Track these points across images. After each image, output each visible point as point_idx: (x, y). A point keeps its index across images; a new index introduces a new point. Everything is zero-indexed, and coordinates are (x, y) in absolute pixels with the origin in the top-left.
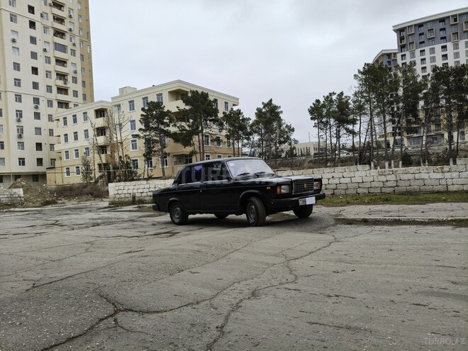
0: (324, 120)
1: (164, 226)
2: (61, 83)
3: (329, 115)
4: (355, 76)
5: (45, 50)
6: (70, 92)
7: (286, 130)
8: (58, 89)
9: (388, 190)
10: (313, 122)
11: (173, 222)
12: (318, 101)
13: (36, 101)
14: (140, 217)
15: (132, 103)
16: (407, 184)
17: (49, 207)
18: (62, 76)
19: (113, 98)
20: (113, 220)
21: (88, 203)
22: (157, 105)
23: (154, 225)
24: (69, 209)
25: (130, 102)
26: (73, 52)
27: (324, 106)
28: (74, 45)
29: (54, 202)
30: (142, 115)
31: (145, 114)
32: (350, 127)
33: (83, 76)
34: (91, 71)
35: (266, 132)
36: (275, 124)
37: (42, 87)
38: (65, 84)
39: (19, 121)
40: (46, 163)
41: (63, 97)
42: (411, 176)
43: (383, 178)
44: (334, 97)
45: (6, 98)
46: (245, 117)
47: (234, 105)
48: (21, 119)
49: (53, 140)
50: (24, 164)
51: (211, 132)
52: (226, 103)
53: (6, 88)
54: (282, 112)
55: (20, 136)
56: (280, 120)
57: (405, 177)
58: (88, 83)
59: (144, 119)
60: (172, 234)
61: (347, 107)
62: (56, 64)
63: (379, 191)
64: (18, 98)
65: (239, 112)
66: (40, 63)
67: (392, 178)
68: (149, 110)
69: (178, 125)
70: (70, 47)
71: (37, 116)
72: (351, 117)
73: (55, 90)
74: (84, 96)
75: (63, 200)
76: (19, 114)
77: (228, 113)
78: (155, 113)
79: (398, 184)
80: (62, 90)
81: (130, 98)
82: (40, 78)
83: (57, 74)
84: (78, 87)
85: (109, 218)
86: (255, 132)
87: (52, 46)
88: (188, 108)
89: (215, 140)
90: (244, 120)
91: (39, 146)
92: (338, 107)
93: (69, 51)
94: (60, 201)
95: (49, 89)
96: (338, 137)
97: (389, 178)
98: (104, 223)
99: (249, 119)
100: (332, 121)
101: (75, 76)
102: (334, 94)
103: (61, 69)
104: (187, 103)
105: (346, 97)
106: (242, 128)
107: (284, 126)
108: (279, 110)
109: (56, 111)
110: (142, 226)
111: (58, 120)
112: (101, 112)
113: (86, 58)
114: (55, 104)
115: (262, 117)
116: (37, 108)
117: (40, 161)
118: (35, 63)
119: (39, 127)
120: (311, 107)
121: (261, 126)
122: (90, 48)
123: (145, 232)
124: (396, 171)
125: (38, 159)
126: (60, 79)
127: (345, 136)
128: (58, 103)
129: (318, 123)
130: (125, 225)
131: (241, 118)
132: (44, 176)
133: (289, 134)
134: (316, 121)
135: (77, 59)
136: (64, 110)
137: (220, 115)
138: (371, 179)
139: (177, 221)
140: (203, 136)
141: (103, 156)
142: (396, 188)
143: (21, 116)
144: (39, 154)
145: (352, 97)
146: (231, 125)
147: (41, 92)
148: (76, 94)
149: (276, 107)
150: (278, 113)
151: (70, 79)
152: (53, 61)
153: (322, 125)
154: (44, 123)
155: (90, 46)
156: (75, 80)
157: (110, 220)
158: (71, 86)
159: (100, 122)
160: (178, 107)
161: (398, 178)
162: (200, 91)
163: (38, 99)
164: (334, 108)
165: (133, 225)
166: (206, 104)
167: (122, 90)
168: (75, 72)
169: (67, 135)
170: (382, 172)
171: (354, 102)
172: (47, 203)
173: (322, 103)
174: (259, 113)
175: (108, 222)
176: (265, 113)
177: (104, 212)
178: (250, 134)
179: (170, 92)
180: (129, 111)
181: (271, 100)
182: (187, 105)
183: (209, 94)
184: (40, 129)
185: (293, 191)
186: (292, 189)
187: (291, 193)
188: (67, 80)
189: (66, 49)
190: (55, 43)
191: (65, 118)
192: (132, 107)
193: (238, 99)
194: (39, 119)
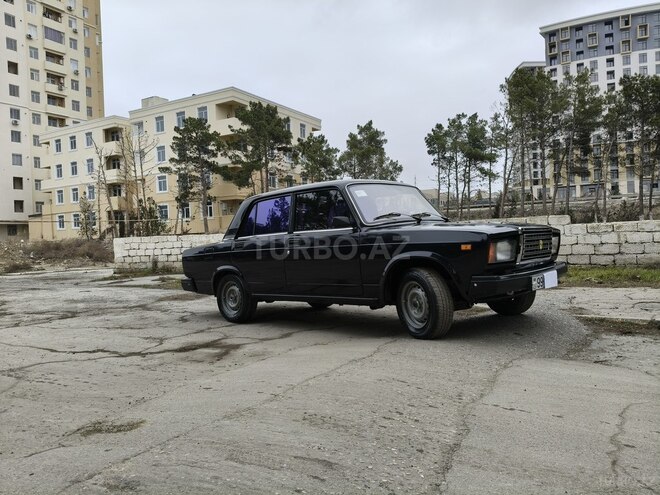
0: (447, 155)
1: (204, 325)
2: (53, 89)
3: (454, 148)
4: (502, 86)
5: (29, 37)
6: (68, 102)
7: (391, 168)
8: (49, 97)
9: (603, 260)
10: (432, 158)
11: (222, 315)
12: (439, 126)
13: (15, 113)
14: (161, 300)
15: (160, 119)
16: (640, 249)
17: (16, 276)
18: (55, 78)
19: (131, 113)
20: (108, 305)
21: (81, 271)
22: (200, 124)
23: (183, 320)
24: (45, 279)
25: (157, 119)
26: (74, 43)
27: (447, 134)
28: (75, 32)
29: (27, 268)
30: (175, 138)
31: (179, 136)
32: (486, 166)
33: (88, 80)
34: (100, 73)
35: (362, 171)
36: (374, 159)
37: (25, 93)
38: (61, 89)
40: (29, 208)
41: (56, 110)
42: (646, 237)
43: (595, 239)
44: (464, 121)
46: (331, 147)
47: (314, 130)
49: (39, 174)
51: (279, 167)
52: (302, 126)
54: (386, 141)
56: (382, 153)
57: (636, 237)
58: (95, 91)
59: (177, 145)
60: (223, 350)
61: (483, 136)
62: (47, 60)
63: (587, 261)
65: (322, 140)
66: (21, 57)
67: (612, 238)
68: (187, 130)
69: (230, 154)
70: (69, 35)
71: (16, 136)
72: (488, 151)
73: (44, 98)
74: (89, 109)
75: (43, 265)
77: (305, 140)
78: (194, 135)
79: (623, 250)
80: (54, 99)
81: (158, 112)
82: (21, 79)
83: (49, 75)
84: (80, 95)
85: (103, 300)
86: (345, 170)
87: (40, 32)
88: (245, 128)
89: (286, 180)
90: (329, 151)
91: (18, 182)
92: (469, 135)
93: (67, 41)
94: (37, 266)
95: (35, 96)
96: (467, 180)
97: (605, 238)
98: (88, 312)
99: (337, 150)
100: (460, 157)
101: (75, 78)
102: (464, 116)
103: (54, 67)
104: (244, 119)
105: (481, 121)
106: (326, 163)
107: (388, 162)
108: (383, 138)
109: (45, 130)
110: (159, 323)
111: (48, 143)
112: (113, 133)
113: (93, 53)
114: (44, 119)
115: (356, 147)
116: (15, 124)
117: (19, 205)
118: (13, 57)
119: (18, 153)
120: (429, 135)
121: (354, 161)
122: (100, 39)
123: (161, 341)
124: (619, 227)
125: (16, 202)
126: (53, 82)
127: (478, 179)
128: (50, 118)
129: (439, 160)
130: (126, 318)
131: (324, 149)
132: (25, 226)
133: (394, 175)
134: (436, 156)
135: (80, 54)
136: (58, 128)
137: (294, 142)
138: (573, 240)
139: (232, 314)
140: (267, 171)
141: (114, 200)
142: (618, 256)
144: (19, 195)
145: (490, 121)
146: (311, 158)
147: (23, 101)
148: (76, 105)
149: (377, 133)
150: (381, 142)
151: (67, 82)
152: (42, 54)
153: (444, 162)
154: (25, 147)
155: (100, 35)
156: (75, 85)
157: (102, 305)
158: (69, 93)
159: (112, 148)
160: (230, 127)
161: (623, 239)
162: (265, 105)
163: (18, 111)
164: (464, 137)
165: (142, 318)
166: (273, 124)
167: (145, 101)
168: (76, 73)
169: (60, 166)
170: (593, 228)
171: (493, 130)
172: (15, 269)
173: (446, 128)
174: (353, 142)
175: (96, 309)
176: (360, 142)
177: (100, 286)
178: (337, 173)
179: (218, 105)
180: (156, 132)
181: (371, 122)
182: (244, 123)
183: (278, 110)
184: (21, 156)
185: (520, 256)
186: (518, 252)
187: (515, 261)
188: (62, 84)
189: (62, 37)
190: (46, 28)
191: (58, 141)
192: (160, 126)
193: (320, 121)
194: (19, 141)
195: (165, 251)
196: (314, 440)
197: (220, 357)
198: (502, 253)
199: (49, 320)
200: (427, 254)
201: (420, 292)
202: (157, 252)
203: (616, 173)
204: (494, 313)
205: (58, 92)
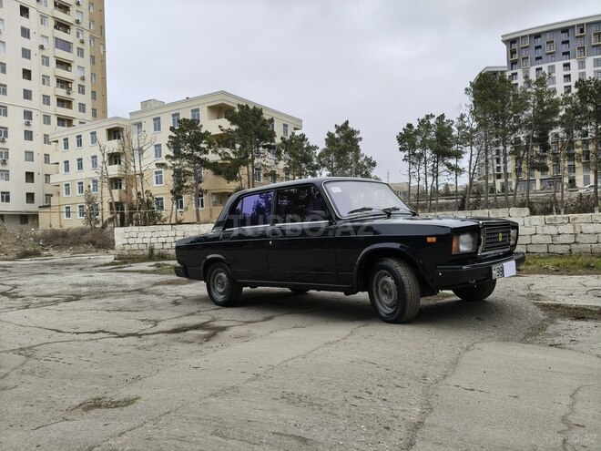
0: (417, 151)
1: (194, 308)
2: (62, 93)
3: (423, 146)
4: (467, 89)
5: (42, 47)
6: (75, 105)
7: (365, 164)
8: (58, 100)
9: (559, 249)
10: (403, 154)
11: (211, 298)
12: (410, 126)
13: (28, 115)
14: (156, 284)
15: (157, 120)
16: (594, 239)
17: (27, 261)
18: (64, 83)
19: (131, 114)
20: (109, 289)
21: (85, 257)
22: (193, 124)
23: (176, 303)
24: (53, 265)
25: (154, 119)
26: (81, 53)
27: (417, 132)
28: (82, 42)
29: (37, 254)
30: (170, 137)
31: (174, 135)
32: (453, 162)
33: (93, 85)
34: (104, 79)
35: (339, 167)
36: (350, 155)
37: (37, 97)
38: (69, 93)
39: (3, 141)
40: (39, 200)
41: (64, 112)
42: (599, 228)
43: (553, 230)
44: (432, 121)
46: (311, 144)
47: (296, 129)
48: (6, 139)
49: (49, 169)
50: (8, 199)
51: (264, 163)
52: (285, 126)
54: (361, 139)
55: (3, 163)
56: (357, 150)
57: (590, 228)
58: (99, 95)
59: (173, 143)
61: (450, 135)
62: (57, 67)
63: (545, 250)
64: (3, 110)
65: (303, 138)
66: (34, 65)
67: (568, 229)
68: (181, 130)
69: (220, 151)
70: (76, 44)
71: (29, 135)
72: (455, 148)
73: (53, 101)
74: (94, 111)
75: (51, 251)
76: (4, 132)
77: (288, 138)
78: (188, 134)
79: (578, 240)
80: (64, 102)
81: (156, 113)
82: (34, 85)
83: (58, 81)
84: (86, 99)
85: (104, 284)
86: (324, 166)
87: (52, 41)
88: (234, 128)
89: (269, 174)
90: (309, 148)
91: (30, 177)
92: (437, 134)
93: (75, 50)
94: (46, 253)
95: (46, 99)
96: (436, 174)
97: (562, 229)
98: (90, 295)
99: (316, 148)
100: (428, 154)
101: (82, 83)
102: (432, 116)
103: (63, 74)
104: (233, 120)
105: (448, 121)
106: (307, 159)
107: (363, 158)
108: (358, 137)
109: (55, 130)
110: (154, 306)
111: (57, 141)
112: (115, 132)
113: (98, 61)
114: (54, 120)
115: (334, 145)
116: (28, 124)
117: (30, 197)
118: (27, 64)
119: (29, 150)
120: (400, 133)
121: (332, 157)
122: (104, 48)
123: (156, 323)
124: (574, 219)
125: (27, 194)
126: (62, 87)
127: (446, 173)
128: (59, 119)
129: (409, 156)
130: (125, 301)
131: (305, 146)
132: (35, 216)
133: (368, 170)
134: (407, 153)
135: (86, 62)
136: (65, 128)
137: (278, 140)
138: (532, 231)
139: (220, 298)
140: (253, 167)
141: (116, 192)
142: (573, 246)
143: (7, 137)
144: (30, 188)
145: (456, 121)
146: (292, 155)
147: (35, 104)
148: (82, 108)
149: (353, 132)
150: (356, 140)
151: (75, 87)
152: (53, 62)
153: (414, 158)
154: (36, 145)
155: (104, 45)
156: (82, 90)
157: (103, 289)
158: (76, 96)
159: (114, 146)
160: (220, 127)
161: (578, 230)
162: (251, 107)
163: (31, 113)
164: (432, 135)
165: (139, 302)
166: (258, 125)
167: (144, 104)
168: (83, 79)
169: (68, 162)
170: (550, 219)
171: (459, 128)
172: (26, 255)
173: (416, 128)
174: (331, 140)
175: (99, 293)
176: (337, 140)
177: (102, 271)
178: (317, 168)
179: (210, 108)
180: (153, 132)
181: (347, 122)
182: (232, 124)
183: (264, 111)
184: (32, 153)
185: (481, 248)
186: (479, 244)
187: (477, 252)
188: (70, 89)
189: (70, 47)
190: (56, 38)
191: (66, 139)
192: (157, 127)
193: (301, 121)
194: (31, 140)
195: (161, 240)
196: (291, 417)
197: (208, 338)
198: (464, 245)
199: (56, 302)
200: (396, 246)
201: (389, 280)
202: (153, 240)
203: (572, 169)
204: (459, 299)
205: (67, 96)
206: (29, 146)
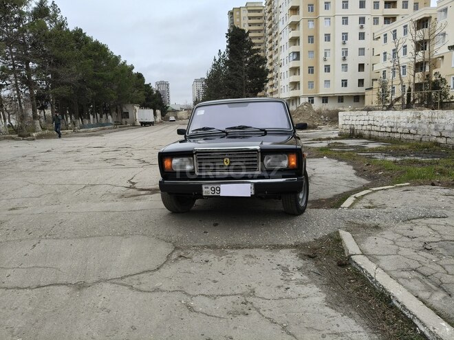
6: (400, 3)
8: (386, 3)
13: (362, 20)
37: (369, 5)
39: (344, 43)
40: (367, 84)
41: (390, 12)
45: (334, 22)
48: (346, 42)
49: (375, 59)
50: (346, 85)
53: (335, 12)
55: (344, 59)
64: (345, 21)
71: (362, 36)
73: (382, 5)
74: (416, 4)
76: (345, 36)
80: (391, 3)
91: (361, 67)
95: (376, 5)
109: (383, 28)
111: (379, 38)
112: (424, 22)
114: (381, 20)
116: (362, 27)
117: (361, 82)
119: (362, 47)
125: (359, 80)
128: (385, 18)
132: (363, 96)
141: (419, 74)
143: (346, 39)
144: (361, 75)
147: (368, 10)
148: (405, 4)
154: (367, 43)
159: (421, 34)
163: (364, 18)
184: (364, 49)
191: (386, 35)
194: (364, 39)
195: (361, 123)
206: (362, 44)
